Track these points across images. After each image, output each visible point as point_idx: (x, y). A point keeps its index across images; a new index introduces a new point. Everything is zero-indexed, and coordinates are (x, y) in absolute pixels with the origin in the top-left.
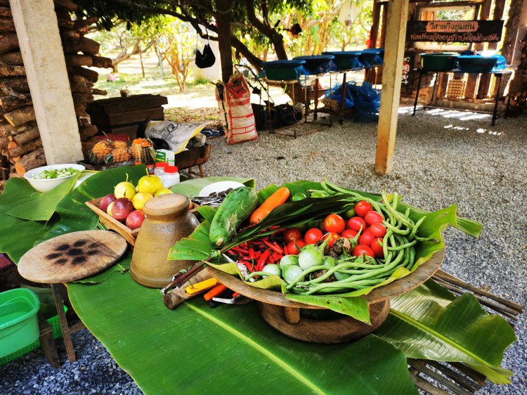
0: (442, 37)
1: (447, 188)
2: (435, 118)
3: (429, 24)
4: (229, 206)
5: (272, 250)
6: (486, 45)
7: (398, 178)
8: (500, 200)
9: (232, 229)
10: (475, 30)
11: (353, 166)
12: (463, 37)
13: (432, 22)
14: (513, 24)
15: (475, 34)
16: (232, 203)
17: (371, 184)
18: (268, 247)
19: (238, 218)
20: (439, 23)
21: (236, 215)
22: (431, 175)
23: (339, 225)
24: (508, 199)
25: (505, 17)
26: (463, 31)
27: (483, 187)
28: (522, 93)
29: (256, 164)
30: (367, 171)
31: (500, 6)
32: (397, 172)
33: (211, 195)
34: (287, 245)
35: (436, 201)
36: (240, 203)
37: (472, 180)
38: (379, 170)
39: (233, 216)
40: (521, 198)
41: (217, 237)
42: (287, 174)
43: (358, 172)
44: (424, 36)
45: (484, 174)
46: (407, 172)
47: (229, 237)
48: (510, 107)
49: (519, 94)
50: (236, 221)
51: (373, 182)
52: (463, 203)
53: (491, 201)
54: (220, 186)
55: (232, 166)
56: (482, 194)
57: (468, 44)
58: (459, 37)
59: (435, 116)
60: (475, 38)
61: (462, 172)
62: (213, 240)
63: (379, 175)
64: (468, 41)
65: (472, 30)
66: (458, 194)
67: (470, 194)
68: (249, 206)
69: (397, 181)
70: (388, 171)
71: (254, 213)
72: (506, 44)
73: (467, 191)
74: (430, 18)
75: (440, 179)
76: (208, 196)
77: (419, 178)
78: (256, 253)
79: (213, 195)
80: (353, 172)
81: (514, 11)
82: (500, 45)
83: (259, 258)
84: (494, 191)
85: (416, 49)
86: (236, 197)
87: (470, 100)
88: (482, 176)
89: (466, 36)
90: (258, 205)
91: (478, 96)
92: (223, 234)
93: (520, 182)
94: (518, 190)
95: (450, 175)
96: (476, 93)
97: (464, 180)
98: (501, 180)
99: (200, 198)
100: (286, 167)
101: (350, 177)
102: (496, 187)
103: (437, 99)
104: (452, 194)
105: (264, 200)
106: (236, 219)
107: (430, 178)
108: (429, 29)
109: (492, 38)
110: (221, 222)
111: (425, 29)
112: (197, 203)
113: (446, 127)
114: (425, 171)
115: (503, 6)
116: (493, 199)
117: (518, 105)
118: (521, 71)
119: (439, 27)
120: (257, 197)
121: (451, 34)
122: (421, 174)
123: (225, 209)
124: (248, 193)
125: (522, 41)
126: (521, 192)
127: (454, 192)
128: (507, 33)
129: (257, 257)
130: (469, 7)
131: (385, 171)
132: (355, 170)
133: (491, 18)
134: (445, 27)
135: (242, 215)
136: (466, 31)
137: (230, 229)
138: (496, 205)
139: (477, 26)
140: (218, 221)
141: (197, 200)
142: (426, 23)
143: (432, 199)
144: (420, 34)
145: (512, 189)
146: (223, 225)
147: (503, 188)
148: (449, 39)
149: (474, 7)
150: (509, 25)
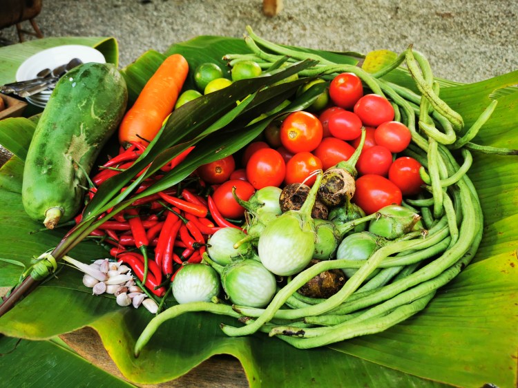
1: (344, 26)
4: (62, 118)
5: (183, 212)
7: (290, 18)
8: (399, 36)
9: (79, 174)
11: (237, 7)
16: (68, 109)
17: (261, 29)
18: (172, 206)
19: (91, 143)
21: (83, 136)
22: (325, 12)
23: (313, 132)
24: (405, 34)
27: (379, 22)
29: (116, 12)
30: (254, 12)
32: (289, 11)
33: (39, 75)
34: (212, 194)
35: (334, 44)
36: (86, 107)
37: (368, 14)
38: (269, 10)
39: (77, 140)
40: (418, 32)
41: (41, 207)
42: (158, 23)
43: (245, 14)
45: (378, 7)
46: (300, 10)
47: (74, 200)
50: (86, 150)
51: (263, 26)
52: (363, 44)
53: (390, 39)
54: (55, 56)
55: (83, 17)
56: (380, 31)
61: (356, 6)
62: (34, 216)
63: (269, 17)
66: (357, 33)
67: (368, 31)
68: (110, 108)
69: (290, 23)
70: (279, 10)
71: (126, 122)
73: (365, 29)
75: (335, 16)
76: (34, 77)
77: (313, 17)
78: (148, 225)
79: (45, 75)
80: (238, 14)
83: (157, 235)
84: (391, 26)
86: (74, 93)
88: (377, 9)
90: (131, 100)
92: (57, 197)
93: (415, 13)
94: (414, 23)
95: (344, 11)
97: (359, 16)
98: (397, 12)
99: (17, 85)
100: (155, 13)
101: (236, 22)
102: (392, 21)
104: (350, 34)
105: (141, 86)
106: (85, 145)
107: (325, 16)
110: (47, 165)
112: (11, 95)
114: (319, 8)
116: (392, 35)
120: (124, 84)
122: (315, 11)
123: (53, 126)
124: (101, 80)
126: (417, 24)
127: (351, 30)
129: (152, 233)
132: (240, 12)
135: (98, 133)
137: (74, 176)
138: (396, 42)
140: (39, 162)
141: (11, 90)
143: (330, 42)
145: (408, 22)
146: (52, 175)
147: (400, 22)
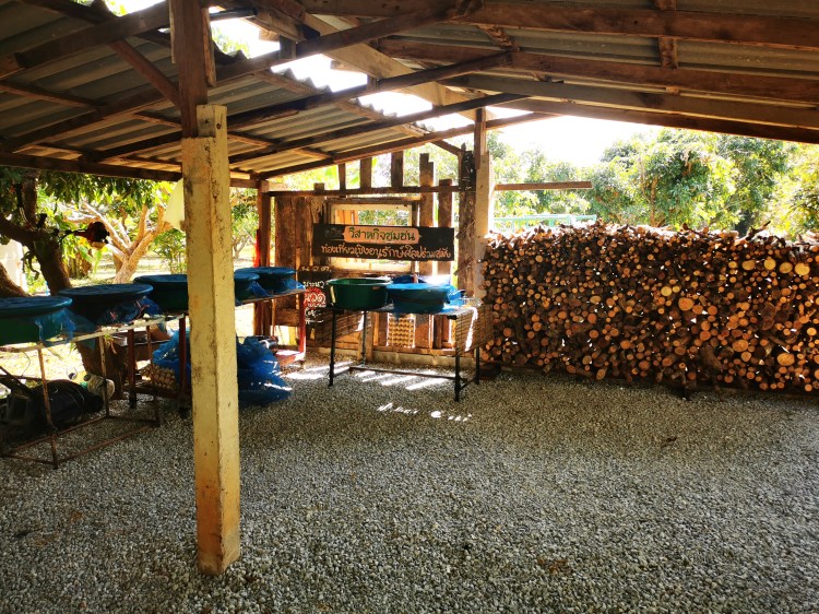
0: (370, 251)
2: (368, 388)
3: (347, 229)
6: (435, 264)
10: (416, 241)
12: (400, 251)
13: (352, 228)
14: (468, 234)
15: (416, 247)
20: (362, 229)
25: (455, 224)
26: (399, 242)
28: (496, 341)
31: (446, 208)
44: (342, 248)
48: (481, 364)
49: (491, 343)
57: (409, 262)
58: (394, 253)
59: (368, 383)
60: (417, 254)
64: (408, 258)
65: (411, 242)
72: (463, 264)
74: (349, 221)
81: (466, 215)
82: (454, 265)
85: (332, 268)
87: (424, 351)
89: (404, 250)
91: (434, 343)
96: (431, 339)
103: (374, 349)
108: (348, 237)
109: (443, 253)
111: (343, 237)
113: (382, 408)
115: (450, 208)
117: (492, 359)
118: (488, 307)
119: (362, 235)
121: (382, 246)
125: (483, 261)
128: (461, 247)
130: (402, 206)
131: (219, 565)
133: (435, 224)
134: (372, 236)
136: (403, 242)
139: (417, 236)
142: (342, 227)
144: (336, 245)
148: (380, 255)
149: (410, 207)
150: (462, 235)
